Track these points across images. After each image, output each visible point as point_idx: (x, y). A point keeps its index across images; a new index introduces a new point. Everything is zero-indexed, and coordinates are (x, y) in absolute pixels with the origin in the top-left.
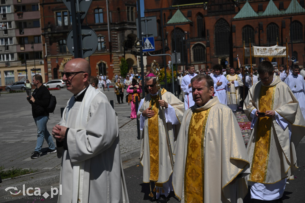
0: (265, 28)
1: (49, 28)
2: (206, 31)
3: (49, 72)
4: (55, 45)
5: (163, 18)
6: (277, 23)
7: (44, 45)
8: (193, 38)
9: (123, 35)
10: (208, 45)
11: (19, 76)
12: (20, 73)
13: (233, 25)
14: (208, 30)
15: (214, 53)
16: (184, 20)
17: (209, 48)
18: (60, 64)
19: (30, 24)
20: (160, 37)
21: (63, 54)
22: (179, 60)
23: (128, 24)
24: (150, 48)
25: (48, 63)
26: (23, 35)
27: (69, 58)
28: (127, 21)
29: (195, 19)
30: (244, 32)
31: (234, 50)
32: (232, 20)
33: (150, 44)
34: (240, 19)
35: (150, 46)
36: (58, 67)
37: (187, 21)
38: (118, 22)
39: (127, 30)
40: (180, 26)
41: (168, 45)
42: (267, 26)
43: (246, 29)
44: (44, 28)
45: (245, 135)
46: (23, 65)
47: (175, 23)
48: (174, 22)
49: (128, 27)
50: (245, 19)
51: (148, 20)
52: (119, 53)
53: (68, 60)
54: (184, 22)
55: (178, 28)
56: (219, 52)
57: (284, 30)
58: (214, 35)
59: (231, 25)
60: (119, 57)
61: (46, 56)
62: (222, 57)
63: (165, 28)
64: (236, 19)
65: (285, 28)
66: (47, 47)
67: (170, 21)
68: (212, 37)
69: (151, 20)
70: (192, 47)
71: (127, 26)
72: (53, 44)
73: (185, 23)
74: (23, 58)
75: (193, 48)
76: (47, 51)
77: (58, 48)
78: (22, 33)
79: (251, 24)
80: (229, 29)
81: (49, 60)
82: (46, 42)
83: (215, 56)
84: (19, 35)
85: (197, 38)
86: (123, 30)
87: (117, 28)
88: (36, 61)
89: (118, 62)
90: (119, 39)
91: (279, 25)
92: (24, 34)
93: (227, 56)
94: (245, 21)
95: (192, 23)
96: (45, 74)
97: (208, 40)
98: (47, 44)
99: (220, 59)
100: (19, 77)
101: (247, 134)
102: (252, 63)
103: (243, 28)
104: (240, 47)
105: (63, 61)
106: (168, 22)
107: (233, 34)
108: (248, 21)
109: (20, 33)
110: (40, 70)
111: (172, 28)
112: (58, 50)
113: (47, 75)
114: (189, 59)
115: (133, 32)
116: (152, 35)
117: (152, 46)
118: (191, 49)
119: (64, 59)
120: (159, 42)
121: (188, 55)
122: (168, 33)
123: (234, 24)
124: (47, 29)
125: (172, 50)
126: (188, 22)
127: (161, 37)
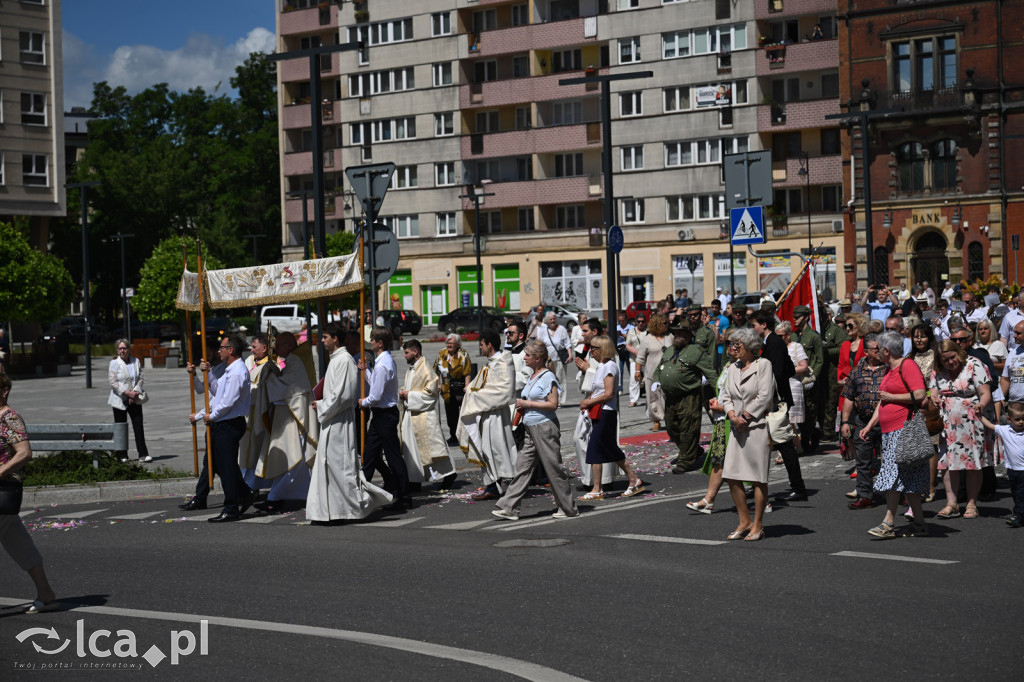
1: (864, 101)
3: (858, 260)
4: (885, 163)
7: (847, 163)
11: (763, 271)
12: (767, 260)
18: (900, 233)
19: (810, 85)
21: (909, 196)
25: (857, 227)
26: (782, 128)
27: (930, 211)
36: (892, 241)
44: (847, 100)
46: (777, 232)
53: (926, 218)
61: (849, 203)
66: (856, 169)
72: (879, 157)
74: (783, 207)
76: (856, 183)
77: (893, 172)
78: (779, 119)
81: (861, 217)
82: (854, 151)
84: (769, 127)
88: (814, 219)
92: (787, 122)
96: (846, 267)
98: (855, 159)
100: (762, 276)
105: (909, 221)
109: (774, 122)
110: (831, 251)
112: (893, 183)
113: (851, 270)
119: (914, 212)
124: (858, 105)
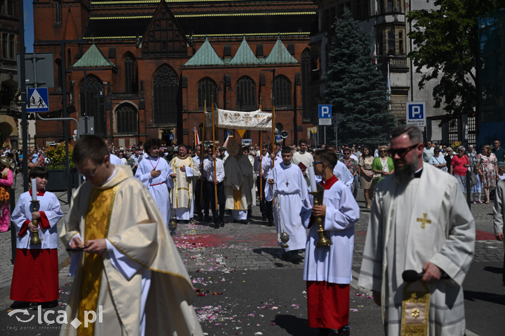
0: (233, 83)
2: (139, 83)
5: (67, 57)
6: (252, 77)
8: (116, 94)
10: (142, 106)
13: (183, 76)
14: (142, 82)
15: (151, 121)
16: (103, 62)
17: (143, 111)
20: (60, 89)
22: (92, 129)
24: (41, 107)
29: (121, 62)
30: (201, 88)
31: (185, 116)
32: (182, 68)
33: (40, 100)
34: (194, 68)
35: (41, 103)
37: (108, 64)
40: (95, 72)
41: (73, 103)
42: (238, 81)
43: (205, 83)
45: (196, 256)
47: (88, 67)
48: (85, 65)
50: (202, 67)
51: (37, 59)
54: (103, 66)
55: (91, 75)
56: (160, 118)
58: (153, 91)
59: (181, 76)
62: (165, 127)
63: (70, 74)
64: (189, 66)
65: (264, 85)
67: (79, 63)
68: (149, 94)
69: (44, 59)
70: (114, 109)
73: (104, 68)
75: (117, 109)
79: (212, 76)
80: (177, 82)
83: (154, 126)
85: (123, 93)
91: (256, 80)
93: (172, 126)
94: (203, 70)
97: (143, 98)
99: (161, 130)
101: (200, 255)
103: (200, 81)
104: (194, 113)
106: (75, 65)
107: (184, 90)
108: (208, 70)
111: (81, 74)
114: (109, 127)
116: (45, 84)
117: (44, 103)
118: (113, 112)
120: (58, 96)
121: (108, 122)
122: (74, 83)
123: (185, 74)
125: (80, 111)
126: (110, 66)
127: (62, 88)
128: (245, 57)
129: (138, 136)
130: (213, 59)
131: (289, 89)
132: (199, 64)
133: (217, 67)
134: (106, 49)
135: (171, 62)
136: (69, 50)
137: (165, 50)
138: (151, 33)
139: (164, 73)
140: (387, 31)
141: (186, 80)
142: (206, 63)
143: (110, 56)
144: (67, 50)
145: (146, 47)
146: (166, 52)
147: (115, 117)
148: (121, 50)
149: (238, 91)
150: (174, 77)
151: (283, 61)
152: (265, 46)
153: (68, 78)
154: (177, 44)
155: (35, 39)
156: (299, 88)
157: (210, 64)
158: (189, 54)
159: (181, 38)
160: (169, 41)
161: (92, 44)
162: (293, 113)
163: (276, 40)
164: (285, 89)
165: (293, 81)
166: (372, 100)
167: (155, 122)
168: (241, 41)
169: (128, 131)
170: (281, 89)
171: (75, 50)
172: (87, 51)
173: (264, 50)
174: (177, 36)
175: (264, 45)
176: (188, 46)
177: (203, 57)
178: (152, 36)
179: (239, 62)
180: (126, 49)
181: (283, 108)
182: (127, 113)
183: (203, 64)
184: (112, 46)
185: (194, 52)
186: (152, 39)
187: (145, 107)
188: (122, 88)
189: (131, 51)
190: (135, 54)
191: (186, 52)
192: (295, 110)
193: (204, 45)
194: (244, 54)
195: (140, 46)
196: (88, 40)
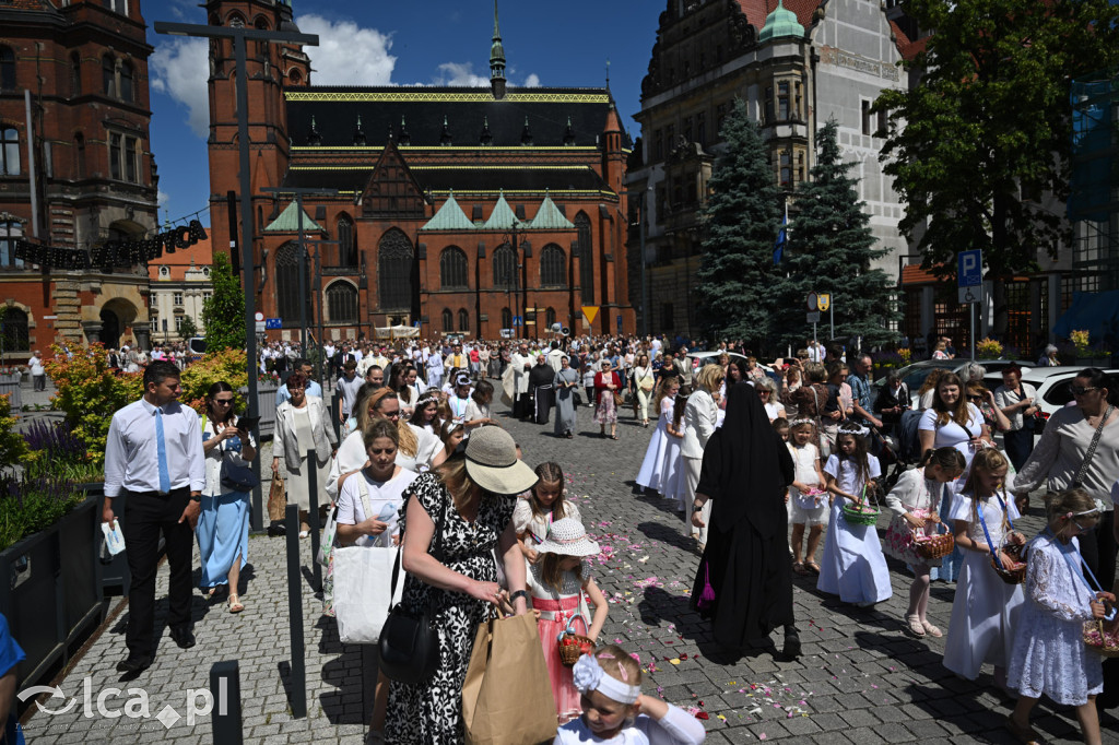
0: (489, 253)
2: (359, 253)
9: (94, 221)
10: (364, 285)
14: (362, 252)
17: (365, 291)
23: (113, 189)
28: (110, 178)
29: (333, 226)
31: (423, 298)
37: (315, 227)
38: (79, 179)
39: (109, 207)
41: (266, 280)
42: (495, 251)
48: (283, 228)
49: (112, 195)
52: (78, 278)
56: (388, 301)
57: (529, 261)
59: (417, 244)
60: (78, 291)
63: (261, 241)
65: (531, 257)
67: (274, 226)
68: (373, 268)
70: (325, 289)
71: (110, 192)
75: (328, 289)
79: (459, 245)
83: (380, 312)
86: (92, 205)
87: (73, 198)
89: (75, 310)
90: (78, 232)
95: (326, 233)
102: (461, 330)
103: (443, 251)
106: (269, 228)
107: (422, 262)
111: (279, 240)
115: (132, 215)
118: (323, 292)
123: (423, 241)
128: (504, 220)
129: (359, 326)
130: (461, 222)
131: (563, 262)
132: (442, 227)
133: (466, 231)
134: (312, 207)
135: (403, 226)
136: (260, 208)
137: (394, 209)
138: (375, 186)
139: (392, 238)
140: (779, 151)
141: (425, 248)
142: (452, 227)
143: (319, 217)
144: (257, 207)
145: (367, 205)
146: (395, 212)
147: (325, 299)
148: (333, 209)
149: (495, 265)
150: (406, 245)
151: (555, 225)
152: (528, 207)
153: (259, 247)
154: (410, 201)
155: (212, 192)
156: (576, 261)
157: (456, 227)
158: (427, 215)
159: (416, 193)
160: (400, 197)
161: (291, 201)
162: (567, 294)
163: (542, 200)
164: (557, 263)
165: (568, 251)
166: (854, 248)
167: (381, 308)
168: (496, 199)
169: (344, 319)
170: (552, 262)
171: (268, 209)
172: (286, 210)
173: (526, 212)
174: (410, 189)
175: (525, 206)
176: (426, 203)
177: (447, 218)
178: (376, 190)
179: (495, 226)
180: (340, 207)
181: (555, 288)
182: (342, 294)
183: (447, 227)
184: (321, 204)
185: (433, 213)
186: (376, 194)
187: (367, 284)
188: (336, 260)
189: (348, 211)
190: (352, 215)
191: (422, 212)
192: (571, 290)
193: (447, 203)
194: (502, 215)
195: (360, 203)
196: (286, 196)
